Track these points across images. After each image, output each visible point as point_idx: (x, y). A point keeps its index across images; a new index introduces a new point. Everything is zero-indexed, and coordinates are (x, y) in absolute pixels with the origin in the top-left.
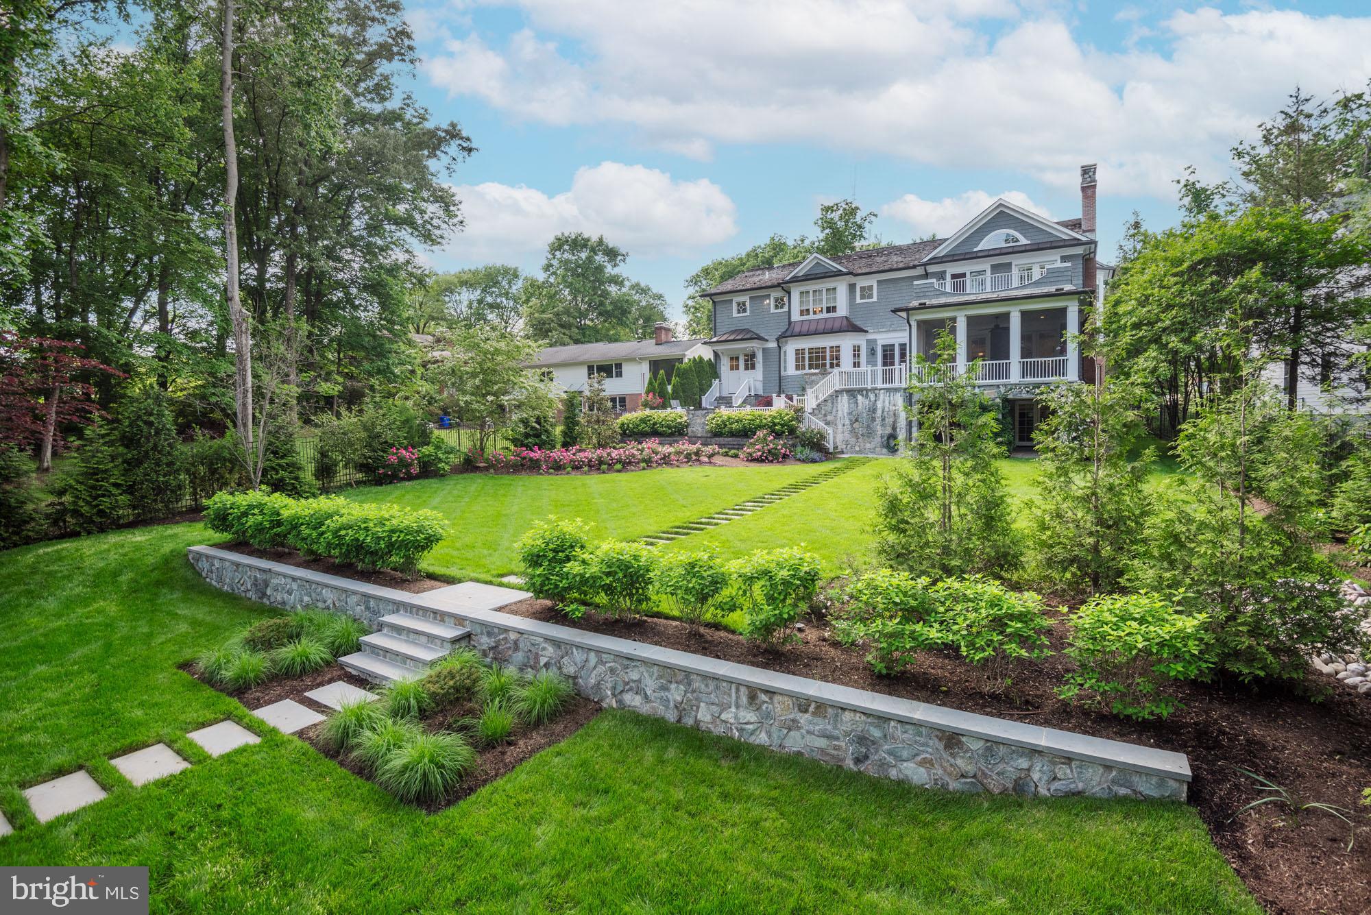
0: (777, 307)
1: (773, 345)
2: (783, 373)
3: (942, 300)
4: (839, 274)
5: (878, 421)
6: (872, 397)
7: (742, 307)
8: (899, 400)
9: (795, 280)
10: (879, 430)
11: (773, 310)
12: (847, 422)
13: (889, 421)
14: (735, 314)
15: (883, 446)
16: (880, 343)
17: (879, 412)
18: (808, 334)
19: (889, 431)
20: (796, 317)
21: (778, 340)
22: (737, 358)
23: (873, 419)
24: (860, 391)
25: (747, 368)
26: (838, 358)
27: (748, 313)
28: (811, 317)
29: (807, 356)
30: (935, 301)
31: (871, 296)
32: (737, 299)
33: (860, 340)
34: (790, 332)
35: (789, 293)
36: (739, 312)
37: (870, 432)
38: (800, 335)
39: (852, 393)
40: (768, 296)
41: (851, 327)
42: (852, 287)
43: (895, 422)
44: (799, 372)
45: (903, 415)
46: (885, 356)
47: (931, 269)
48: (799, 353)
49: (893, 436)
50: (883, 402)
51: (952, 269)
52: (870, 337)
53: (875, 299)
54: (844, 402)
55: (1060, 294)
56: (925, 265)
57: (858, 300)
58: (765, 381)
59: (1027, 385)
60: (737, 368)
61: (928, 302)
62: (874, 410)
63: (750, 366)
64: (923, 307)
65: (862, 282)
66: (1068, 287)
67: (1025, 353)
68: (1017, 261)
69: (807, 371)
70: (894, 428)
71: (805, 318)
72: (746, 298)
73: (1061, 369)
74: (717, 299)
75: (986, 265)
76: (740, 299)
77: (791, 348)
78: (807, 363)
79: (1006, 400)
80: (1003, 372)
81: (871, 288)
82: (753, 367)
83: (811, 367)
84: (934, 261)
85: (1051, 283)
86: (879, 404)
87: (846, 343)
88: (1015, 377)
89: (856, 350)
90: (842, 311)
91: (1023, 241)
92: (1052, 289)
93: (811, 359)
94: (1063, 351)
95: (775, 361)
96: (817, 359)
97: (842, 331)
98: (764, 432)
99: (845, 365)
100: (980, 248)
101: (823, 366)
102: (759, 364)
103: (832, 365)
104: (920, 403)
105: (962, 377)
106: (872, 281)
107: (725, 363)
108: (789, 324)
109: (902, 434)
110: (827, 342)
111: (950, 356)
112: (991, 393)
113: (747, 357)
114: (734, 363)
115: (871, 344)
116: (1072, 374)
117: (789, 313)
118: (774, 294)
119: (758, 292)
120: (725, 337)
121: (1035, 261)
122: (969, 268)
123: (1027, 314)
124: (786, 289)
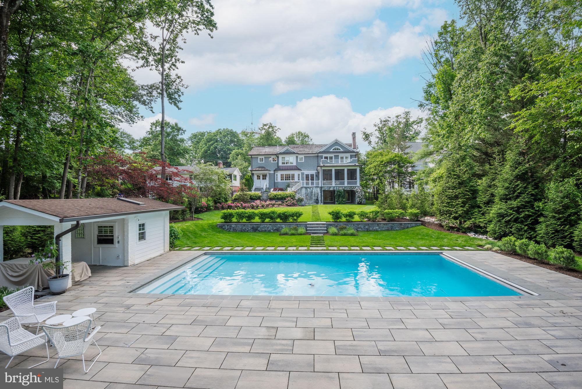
0: (273, 161)
1: (272, 172)
2: (276, 181)
3: (329, 165)
4: (294, 153)
5: (313, 195)
6: (312, 189)
7: (262, 160)
8: (319, 190)
9: (281, 154)
10: (314, 198)
11: (272, 162)
12: (305, 196)
13: (316, 195)
14: (259, 162)
15: (315, 202)
16: (305, 173)
17: (313, 193)
18: (285, 170)
19: (316, 198)
20: (280, 164)
21: (274, 171)
22: (260, 176)
23: (312, 195)
24: (308, 187)
25: (263, 179)
26: (294, 177)
27: (264, 162)
28: (285, 165)
29: (284, 176)
30: (327, 165)
31: (302, 160)
32: (260, 157)
33: (300, 172)
34: (278, 169)
35: (278, 157)
36: (260, 161)
37: (311, 198)
38: (283, 170)
39: (306, 188)
40: (271, 157)
41: (297, 168)
42: (297, 157)
43: (318, 196)
44: (282, 181)
45: (320, 194)
46: (306, 178)
47: (319, 155)
48: (282, 175)
49: (317, 199)
50: (315, 190)
51: (324, 155)
52: (302, 172)
53: (303, 161)
54: (304, 190)
55: (355, 166)
56: (318, 153)
57: (299, 161)
58: (270, 183)
59: (349, 187)
60: (260, 179)
61: (326, 165)
62: (312, 192)
63: (264, 177)
64: (324, 166)
65: (300, 156)
66: (357, 164)
67: (348, 179)
68: (340, 155)
69: (284, 181)
70: (317, 197)
71: (283, 165)
72: (263, 157)
73: (356, 183)
74: (253, 156)
75: (332, 155)
76: (261, 157)
77: (279, 174)
78: (284, 178)
79: (344, 190)
80: (343, 183)
81: (302, 158)
82: (265, 179)
83: (286, 180)
84: (320, 153)
85: (353, 163)
86: (313, 191)
87: (296, 173)
88: (346, 185)
89: (299, 175)
90: (295, 164)
91: (342, 150)
92: (354, 164)
93: (286, 177)
94: (356, 179)
95: (273, 177)
96: (288, 177)
97: (295, 170)
98: (289, 198)
99: (296, 179)
100: (331, 150)
101: (290, 180)
102: (268, 178)
103: (292, 180)
104: (324, 191)
105: (334, 184)
106: (303, 156)
107: (255, 177)
108: (278, 166)
109: (320, 199)
110: (291, 172)
111: (331, 179)
112: (341, 189)
113: (263, 176)
114: (259, 177)
115: (303, 174)
116: (358, 184)
117: (278, 163)
118: (273, 157)
119: (267, 156)
120: (257, 169)
121: (344, 155)
122: (328, 155)
123: (348, 170)
124: (277, 155)
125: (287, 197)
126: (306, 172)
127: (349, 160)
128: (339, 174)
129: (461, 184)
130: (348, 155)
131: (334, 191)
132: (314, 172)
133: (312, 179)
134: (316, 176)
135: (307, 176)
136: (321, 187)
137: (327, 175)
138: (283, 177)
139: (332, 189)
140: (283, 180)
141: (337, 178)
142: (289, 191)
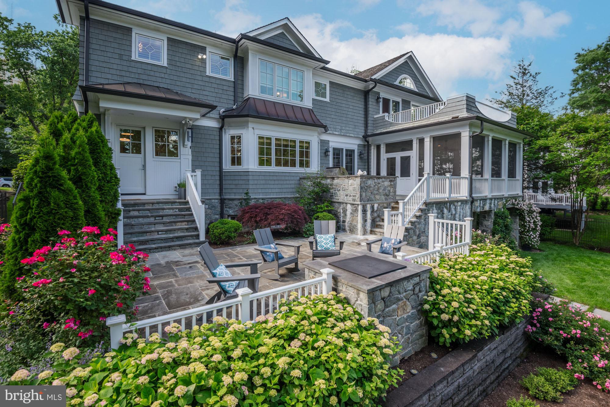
2: (227, 166)
4: (310, 57)
7: (151, 49)
8: (468, 212)
9: (262, 43)
14: (135, 58)
16: (332, 145)
18: (276, 119)
21: (223, 118)
22: (137, 133)
27: (162, 63)
29: (273, 147)
32: (142, 33)
34: (244, 111)
35: (241, 59)
36: (142, 55)
38: (269, 118)
40: (203, 49)
42: (312, 78)
44: (265, 168)
52: (325, 137)
60: (137, 149)
63: (166, 144)
68: (413, 102)
69: (273, 168)
71: (265, 96)
72: (162, 38)
75: (399, 98)
76: (151, 35)
78: (273, 157)
81: (324, 87)
82: (173, 153)
83: (278, 163)
86: (457, 218)
87: (315, 139)
90: (308, 103)
91: (415, 89)
93: (278, 152)
95: (213, 146)
96: (286, 154)
100: (397, 83)
101: (293, 165)
102: (185, 149)
103: (301, 165)
108: (244, 99)
110: (297, 134)
113: (160, 135)
115: (325, 146)
117: (240, 83)
118: (212, 49)
122: (392, 96)
124: (241, 46)
126: (335, 141)
132: (355, 144)
134: (360, 154)
138: (269, 154)
140: (269, 163)
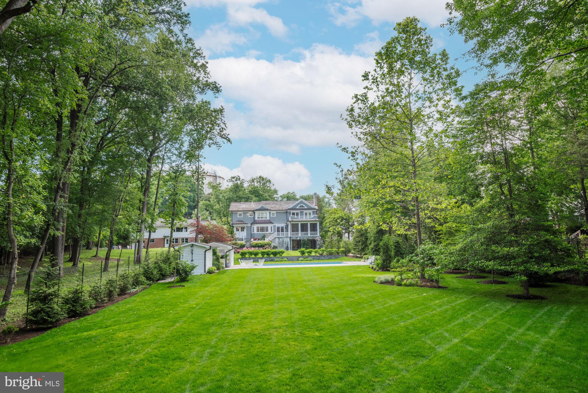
1: (249, 225)
2: (252, 232)
3: (296, 220)
4: (267, 210)
6: (282, 239)
7: (240, 215)
8: (289, 239)
9: (257, 210)
11: (249, 216)
12: (278, 244)
14: (238, 217)
17: (284, 242)
18: (260, 223)
20: (256, 219)
21: (251, 224)
25: (241, 231)
26: (268, 229)
27: (242, 217)
28: (261, 219)
30: (294, 220)
31: (274, 215)
32: (239, 213)
33: (272, 225)
34: (255, 222)
35: (254, 213)
37: (283, 246)
38: (258, 223)
39: (279, 238)
40: (248, 213)
41: (270, 222)
42: (270, 213)
45: (289, 242)
46: (277, 230)
47: (288, 211)
48: (258, 228)
49: (288, 247)
50: (285, 240)
51: (292, 211)
54: (277, 240)
57: (271, 216)
58: (247, 234)
59: (311, 237)
63: (243, 229)
64: (292, 221)
65: (272, 212)
66: (317, 220)
67: (311, 231)
68: (305, 211)
72: (242, 213)
73: (317, 234)
74: (233, 212)
75: (298, 211)
76: (240, 213)
77: (255, 226)
79: (308, 239)
80: (307, 234)
82: (243, 231)
84: (289, 209)
85: (315, 218)
87: (269, 226)
88: (309, 235)
89: (272, 227)
90: (268, 218)
91: (306, 207)
92: (315, 220)
94: (317, 231)
95: (250, 229)
96: (262, 229)
97: (268, 223)
98: (267, 246)
99: (269, 231)
100: (298, 207)
101: (264, 231)
102: (245, 230)
103: (266, 231)
104: (293, 240)
105: (300, 235)
106: (275, 212)
107: (235, 229)
108: (254, 220)
109: (289, 246)
110: (265, 225)
111: (298, 231)
112: (305, 238)
114: (238, 230)
115: (275, 226)
116: (318, 235)
117: (254, 218)
118: (250, 212)
119: (245, 212)
120: (237, 223)
121: (308, 212)
122: (295, 212)
123: (310, 224)
124: (254, 212)
125: (266, 245)
126: (277, 225)
127: (312, 216)
128: (304, 227)
129: (362, 235)
130: (311, 211)
131: (300, 240)
132: (283, 225)
133: (282, 231)
134: (286, 228)
135: (278, 228)
136: (290, 237)
137: (295, 228)
139: (298, 239)
140: (259, 232)
141: (302, 230)
142: (267, 240)
